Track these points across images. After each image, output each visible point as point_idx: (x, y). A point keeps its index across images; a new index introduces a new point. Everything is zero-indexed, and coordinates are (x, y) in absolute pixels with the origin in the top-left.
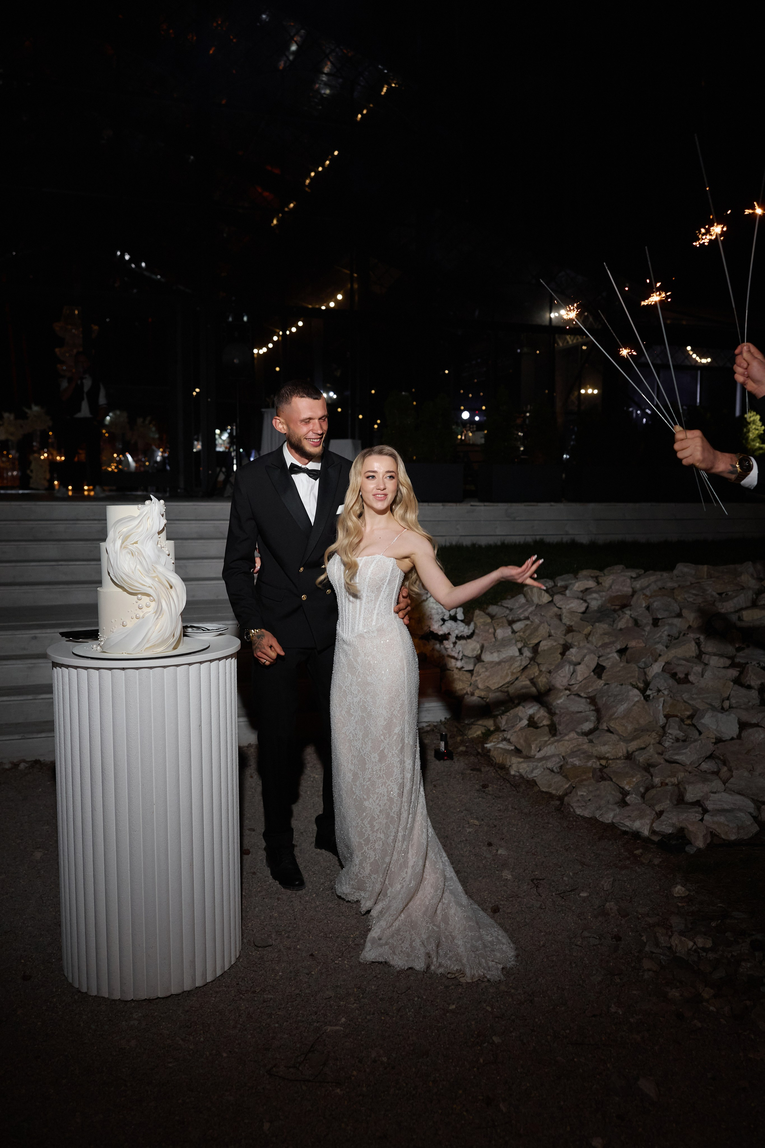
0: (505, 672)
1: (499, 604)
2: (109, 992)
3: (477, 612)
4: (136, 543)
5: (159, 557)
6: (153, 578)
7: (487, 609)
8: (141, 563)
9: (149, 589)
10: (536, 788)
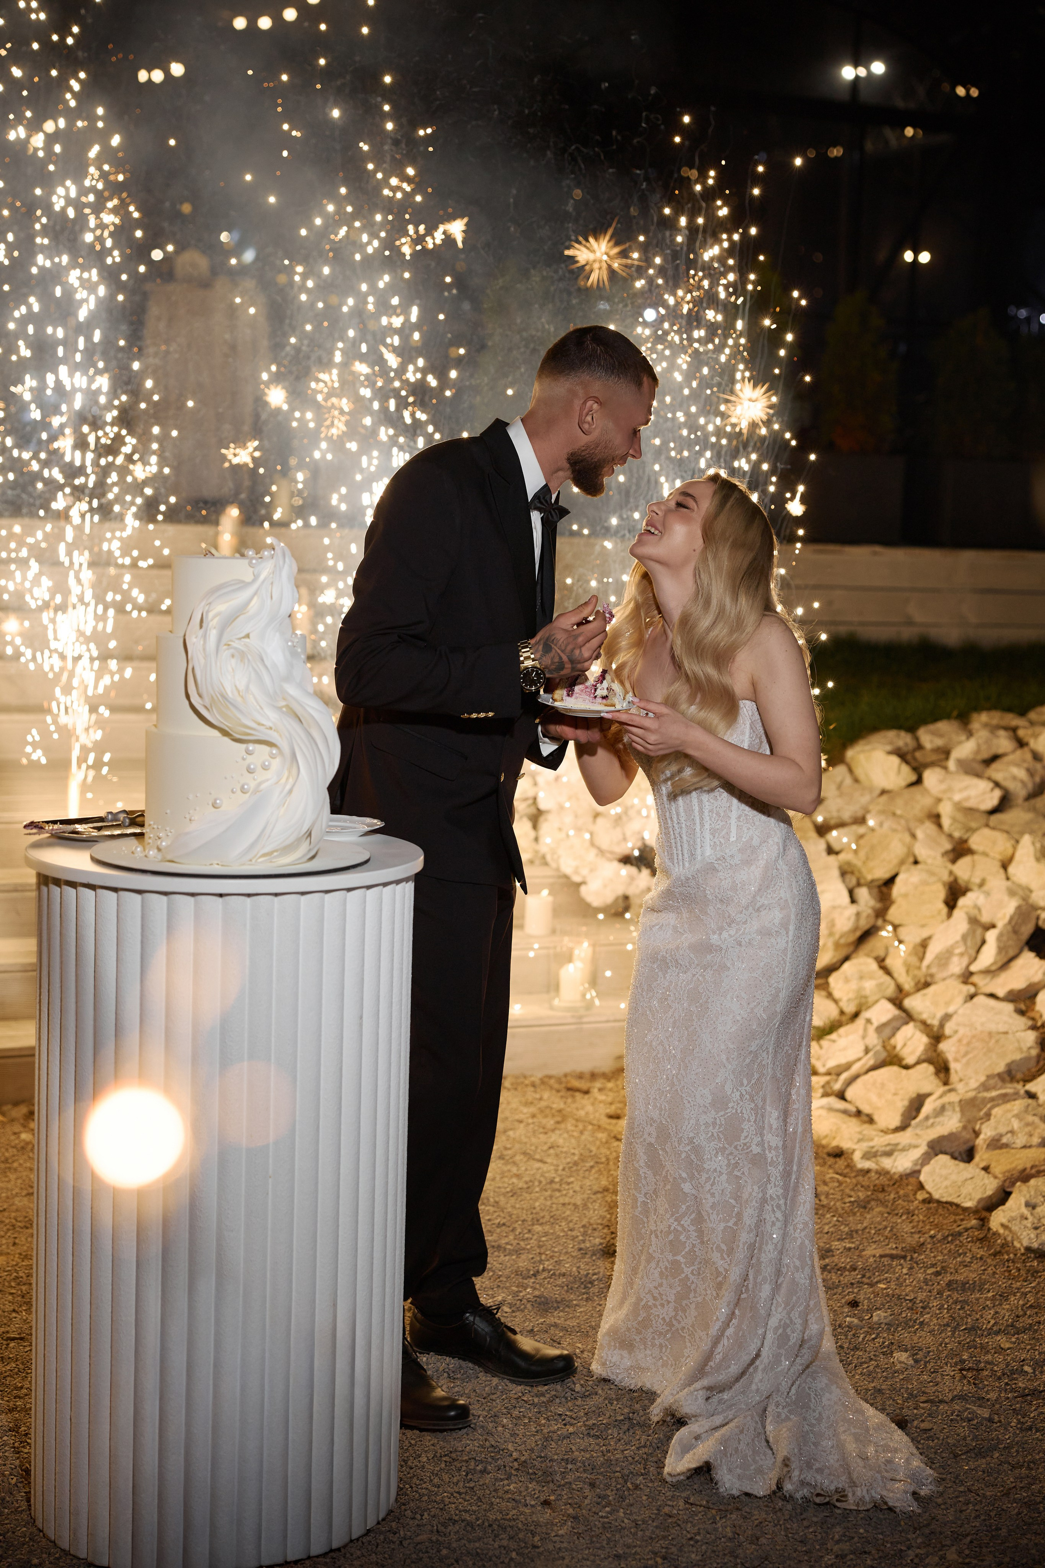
4: (248, 636)
6: (278, 709)
8: (259, 678)
9: (271, 732)
10: (921, 1196)
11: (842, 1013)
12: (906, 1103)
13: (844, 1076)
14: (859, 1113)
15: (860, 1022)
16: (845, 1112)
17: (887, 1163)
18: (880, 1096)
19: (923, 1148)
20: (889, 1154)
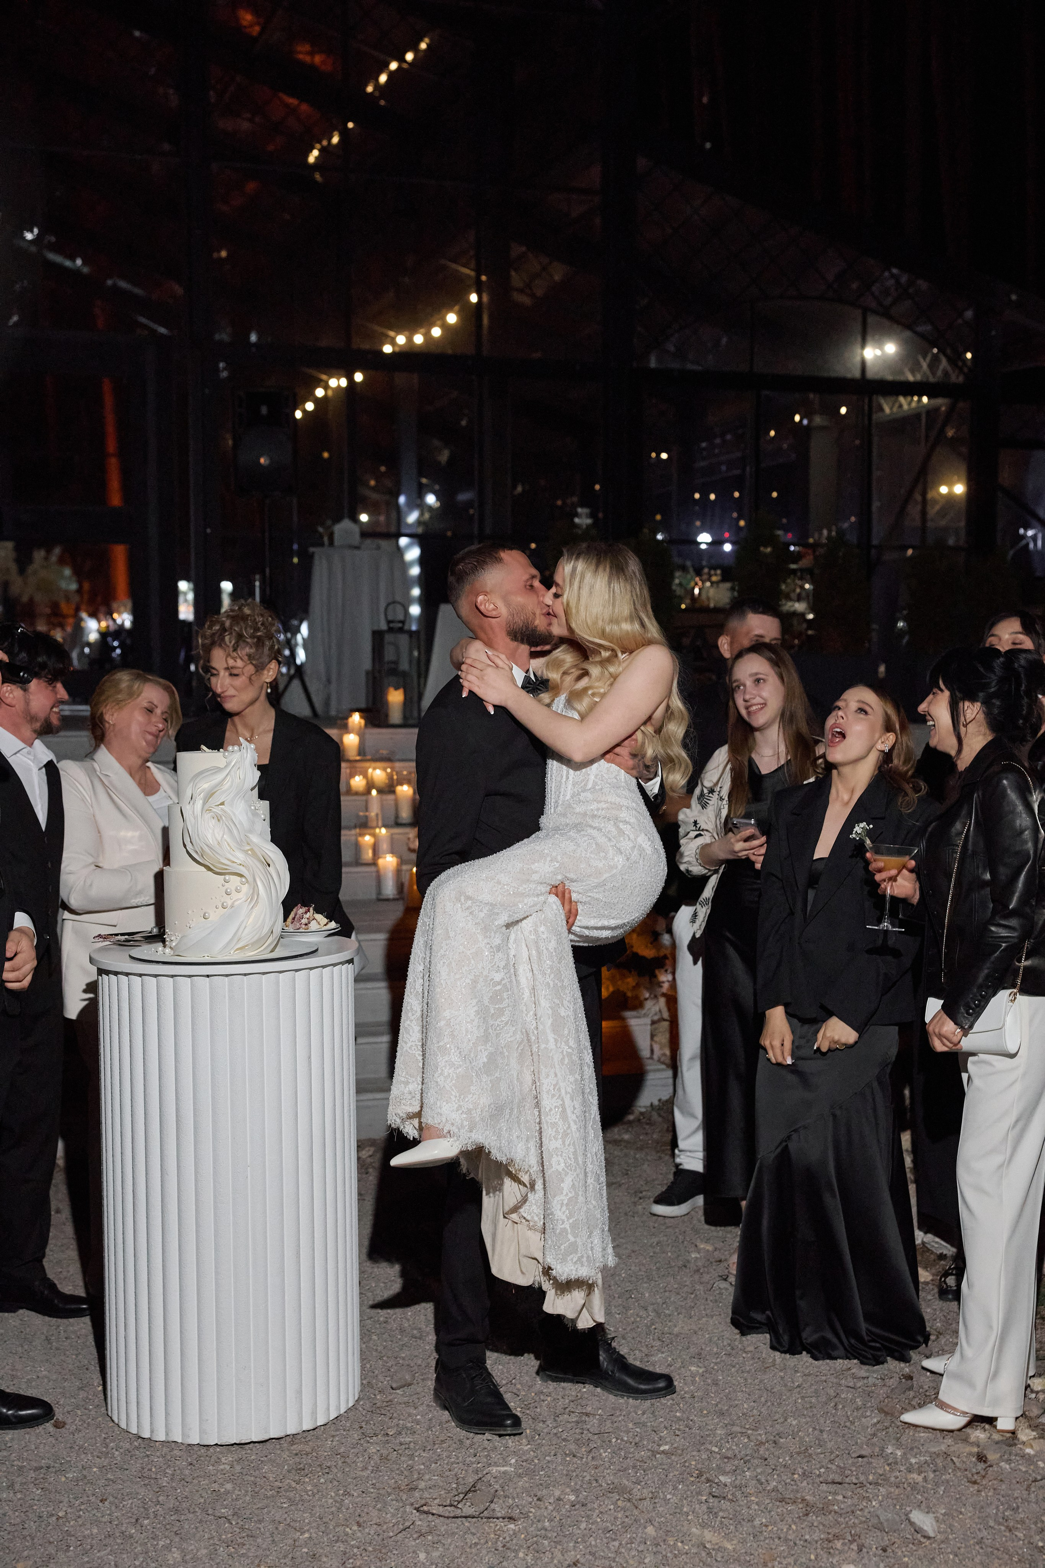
2: (183, 1434)
4: (223, 804)
5: (253, 823)
6: (246, 852)
8: (230, 831)
9: (241, 867)
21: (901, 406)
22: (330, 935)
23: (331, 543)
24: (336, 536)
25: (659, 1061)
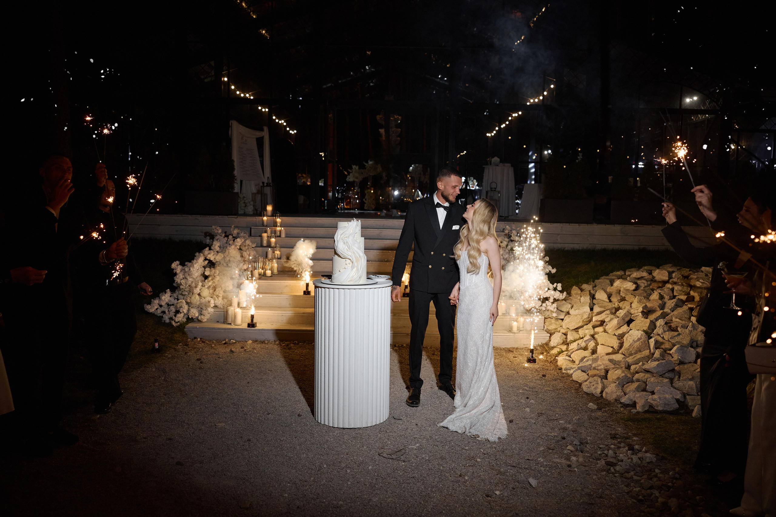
0: (579, 321)
1: (589, 283)
3: (574, 287)
4: (346, 237)
5: (355, 243)
6: (352, 252)
7: (581, 286)
8: (347, 246)
9: (350, 257)
10: (571, 379)
11: (580, 337)
12: (581, 358)
13: (571, 351)
14: (573, 360)
15: (582, 339)
16: (569, 360)
17: (569, 371)
18: (577, 357)
19: (577, 368)
20: (570, 370)
21: (699, 118)
22: (387, 279)
23: (491, 164)
24: (492, 162)
25: (546, 331)
